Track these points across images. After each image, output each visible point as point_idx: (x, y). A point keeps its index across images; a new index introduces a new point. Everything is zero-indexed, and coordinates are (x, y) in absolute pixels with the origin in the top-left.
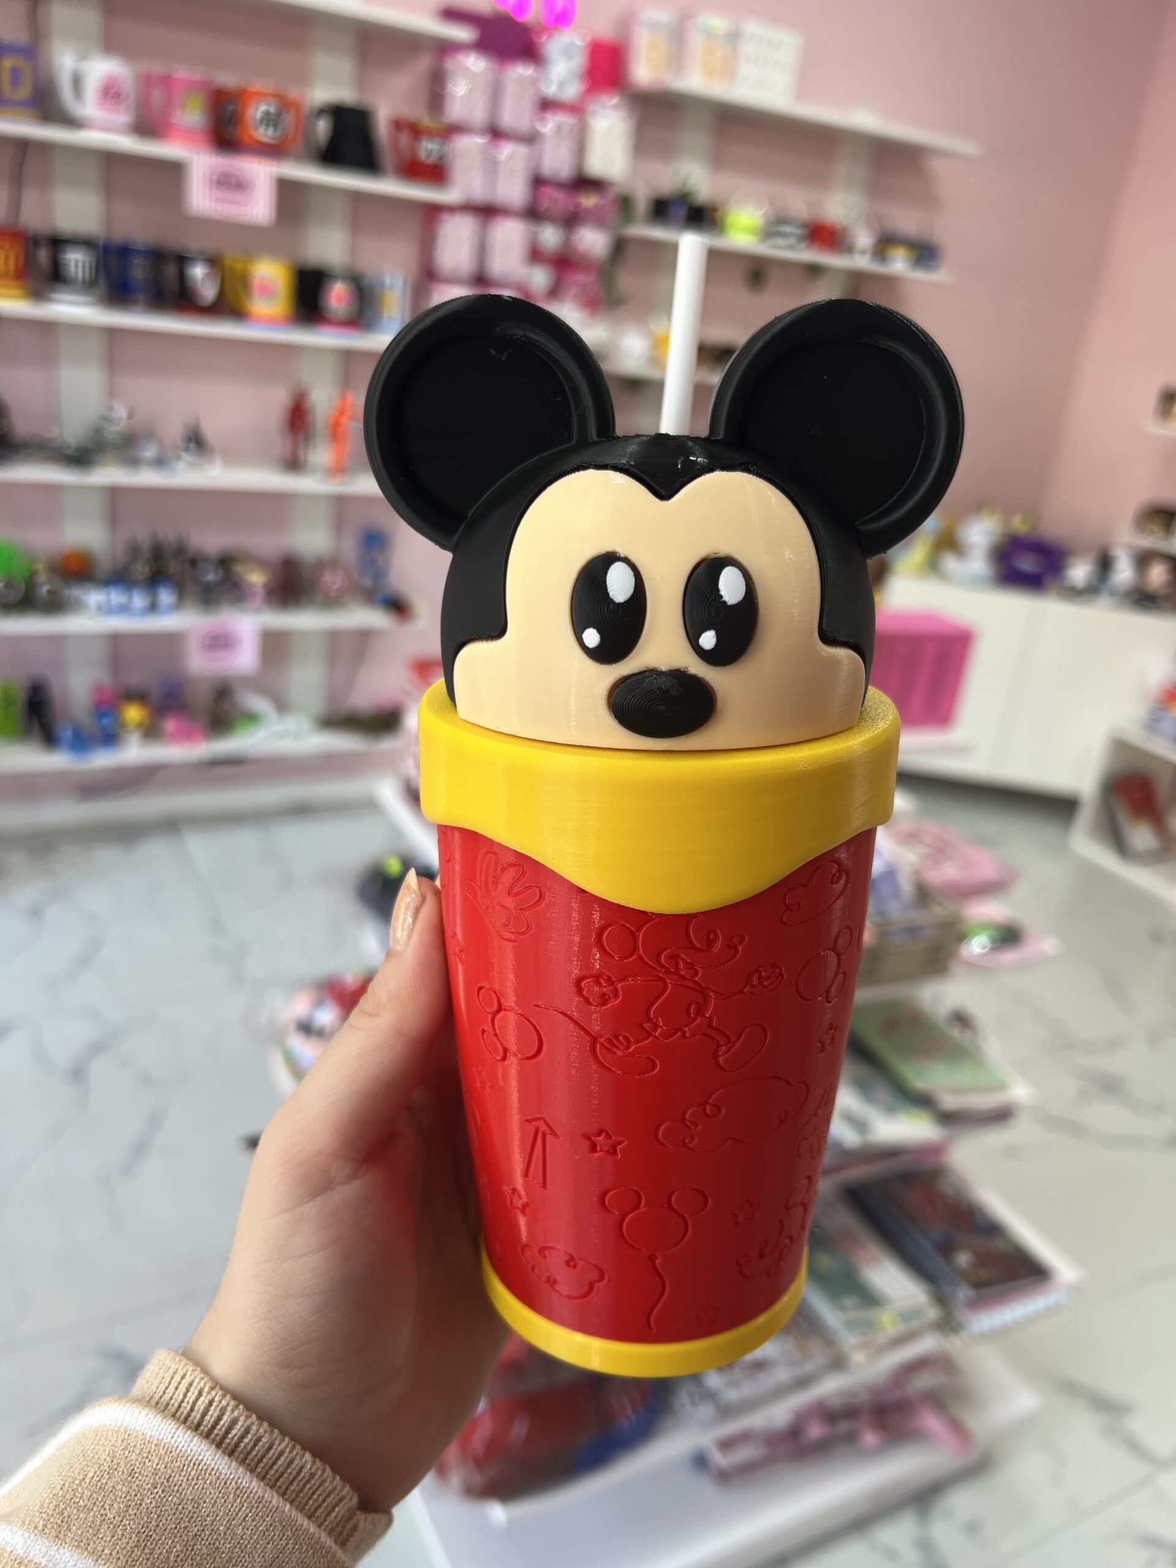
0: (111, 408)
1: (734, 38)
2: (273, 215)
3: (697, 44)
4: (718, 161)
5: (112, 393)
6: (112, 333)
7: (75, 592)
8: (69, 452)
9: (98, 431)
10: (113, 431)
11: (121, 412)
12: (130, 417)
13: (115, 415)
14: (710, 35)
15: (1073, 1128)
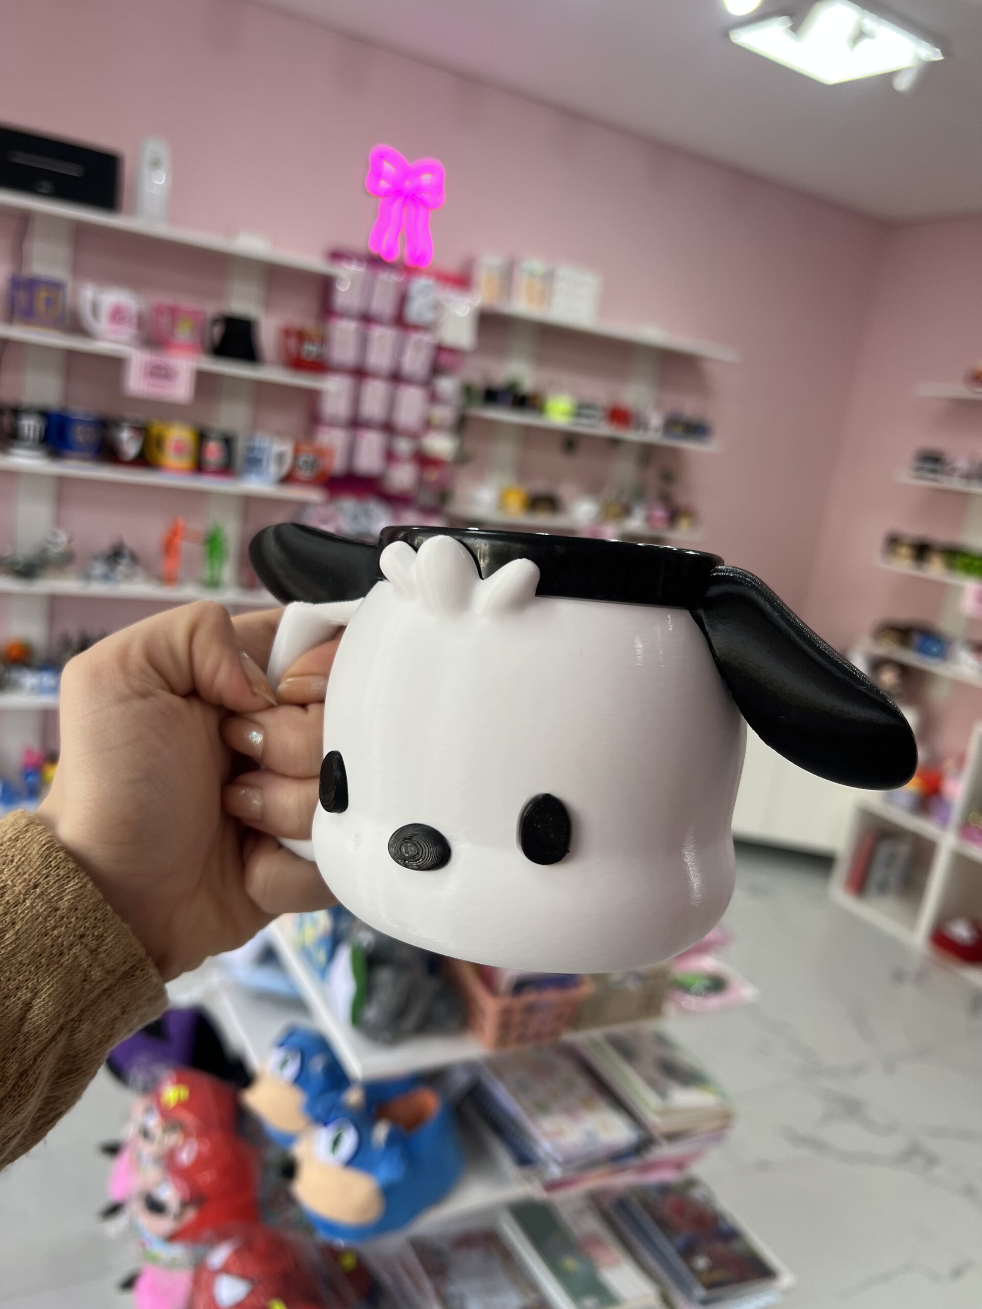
0: (55, 535)
1: (549, 277)
2: (192, 394)
3: (522, 281)
4: (540, 359)
5: (58, 522)
6: (62, 481)
7: (15, 675)
8: (18, 568)
9: (44, 551)
10: (55, 551)
11: (63, 538)
12: (70, 541)
13: (59, 540)
14: (532, 275)
15: (817, 1145)
